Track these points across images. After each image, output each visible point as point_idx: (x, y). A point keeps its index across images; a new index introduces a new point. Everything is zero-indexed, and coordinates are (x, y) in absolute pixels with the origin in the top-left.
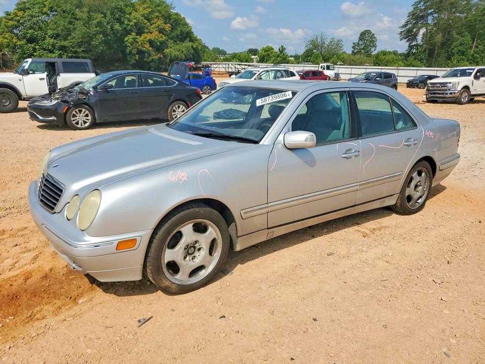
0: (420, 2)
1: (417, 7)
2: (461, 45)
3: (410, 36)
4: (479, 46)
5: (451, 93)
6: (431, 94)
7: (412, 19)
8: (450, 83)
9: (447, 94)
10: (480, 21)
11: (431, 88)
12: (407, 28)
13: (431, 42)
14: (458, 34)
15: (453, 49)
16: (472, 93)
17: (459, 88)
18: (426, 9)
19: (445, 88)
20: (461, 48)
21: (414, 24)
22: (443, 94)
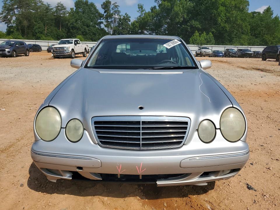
0: (7, 1)
1: (5, 3)
2: (39, 28)
3: (6, 20)
4: (49, 29)
5: (67, 53)
6: (57, 53)
7: (5, 10)
8: (65, 47)
9: (65, 53)
10: (46, 15)
11: (55, 50)
12: (3, 15)
13: (22, 25)
14: (35, 22)
15: (35, 30)
16: (76, 52)
17: (70, 50)
18: (12, 5)
19: (63, 50)
20: (39, 30)
21: (7, 13)
22: (63, 53)
